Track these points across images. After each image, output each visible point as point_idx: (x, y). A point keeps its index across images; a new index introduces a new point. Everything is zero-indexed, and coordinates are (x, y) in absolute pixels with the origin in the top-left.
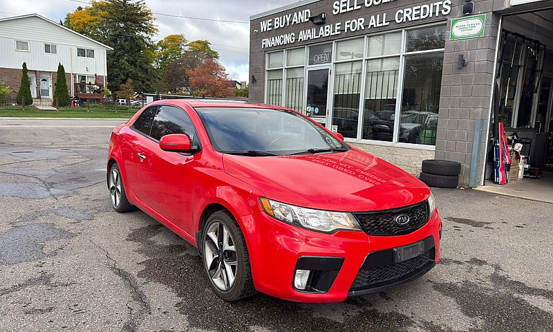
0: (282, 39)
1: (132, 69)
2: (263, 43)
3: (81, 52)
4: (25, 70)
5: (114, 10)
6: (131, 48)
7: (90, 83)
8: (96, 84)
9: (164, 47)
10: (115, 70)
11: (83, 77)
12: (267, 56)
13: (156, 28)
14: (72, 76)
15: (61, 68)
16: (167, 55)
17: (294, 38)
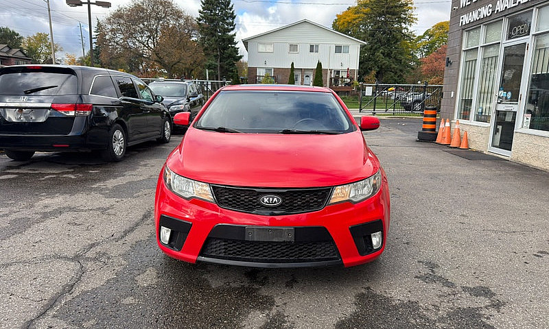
0: (479, 13)
1: (386, 61)
2: (461, 21)
3: (338, 49)
4: (293, 69)
5: (374, 6)
6: (388, 40)
7: (342, 77)
8: (348, 77)
9: (430, 36)
10: (370, 63)
11: (338, 72)
12: (465, 34)
13: (415, 17)
14: (329, 71)
15: (319, 65)
16: (434, 43)
17: (491, 10)
